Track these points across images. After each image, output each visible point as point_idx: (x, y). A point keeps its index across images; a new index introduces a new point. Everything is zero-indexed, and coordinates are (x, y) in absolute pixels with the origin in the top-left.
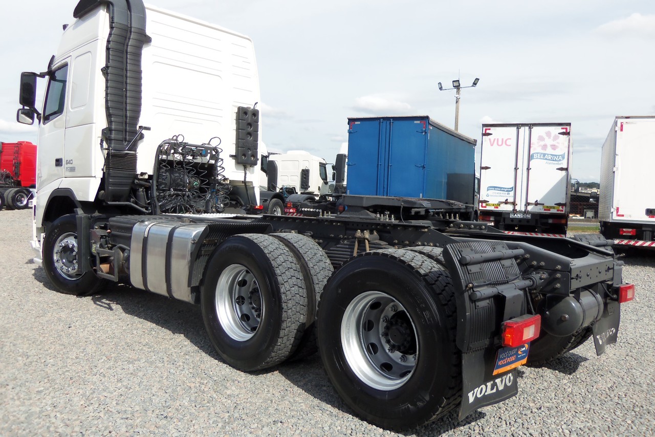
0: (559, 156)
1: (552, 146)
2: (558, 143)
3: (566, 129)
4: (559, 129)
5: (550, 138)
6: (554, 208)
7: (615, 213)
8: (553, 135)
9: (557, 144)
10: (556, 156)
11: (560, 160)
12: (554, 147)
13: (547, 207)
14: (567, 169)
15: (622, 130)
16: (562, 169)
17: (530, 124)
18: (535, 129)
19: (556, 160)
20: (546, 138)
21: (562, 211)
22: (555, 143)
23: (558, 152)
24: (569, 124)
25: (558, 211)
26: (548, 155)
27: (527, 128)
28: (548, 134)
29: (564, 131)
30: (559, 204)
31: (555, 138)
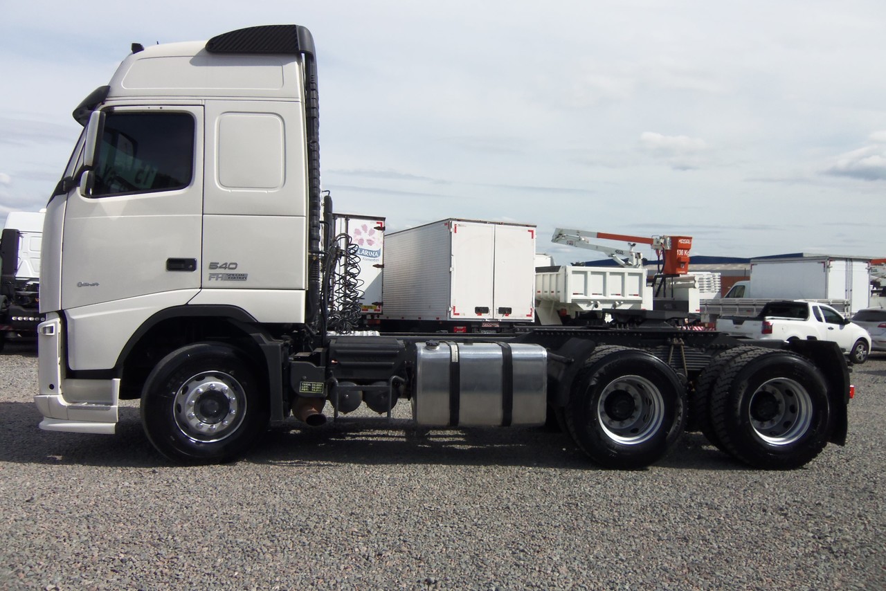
0: (375, 252)
1: (368, 240)
2: (374, 238)
3: (381, 223)
4: (374, 224)
5: (366, 231)
6: (371, 307)
7: (452, 312)
8: (369, 229)
9: (373, 240)
10: (372, 251)
11: (376, 257)
12: (370, 242)
13: (365, 306)
14: (382, 266)
15: (455, 232)
16: (377, 266)
17: (347, 215)
18: (351, 221)
19: (372, 257)
20: (363, 232)
21: (379, 310)
22: (370, 238)
23: (374, 248)
24: (384, 219)
25: (375, 310)
26: (365, 250)
27: (343, 219)
28: (365, 227)
29: (379, 225)
30: (376, 304)
31: (371, 233)
